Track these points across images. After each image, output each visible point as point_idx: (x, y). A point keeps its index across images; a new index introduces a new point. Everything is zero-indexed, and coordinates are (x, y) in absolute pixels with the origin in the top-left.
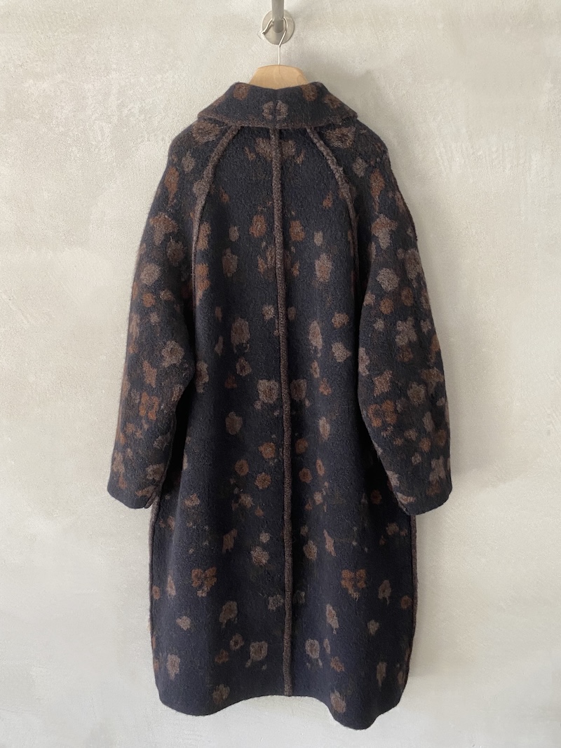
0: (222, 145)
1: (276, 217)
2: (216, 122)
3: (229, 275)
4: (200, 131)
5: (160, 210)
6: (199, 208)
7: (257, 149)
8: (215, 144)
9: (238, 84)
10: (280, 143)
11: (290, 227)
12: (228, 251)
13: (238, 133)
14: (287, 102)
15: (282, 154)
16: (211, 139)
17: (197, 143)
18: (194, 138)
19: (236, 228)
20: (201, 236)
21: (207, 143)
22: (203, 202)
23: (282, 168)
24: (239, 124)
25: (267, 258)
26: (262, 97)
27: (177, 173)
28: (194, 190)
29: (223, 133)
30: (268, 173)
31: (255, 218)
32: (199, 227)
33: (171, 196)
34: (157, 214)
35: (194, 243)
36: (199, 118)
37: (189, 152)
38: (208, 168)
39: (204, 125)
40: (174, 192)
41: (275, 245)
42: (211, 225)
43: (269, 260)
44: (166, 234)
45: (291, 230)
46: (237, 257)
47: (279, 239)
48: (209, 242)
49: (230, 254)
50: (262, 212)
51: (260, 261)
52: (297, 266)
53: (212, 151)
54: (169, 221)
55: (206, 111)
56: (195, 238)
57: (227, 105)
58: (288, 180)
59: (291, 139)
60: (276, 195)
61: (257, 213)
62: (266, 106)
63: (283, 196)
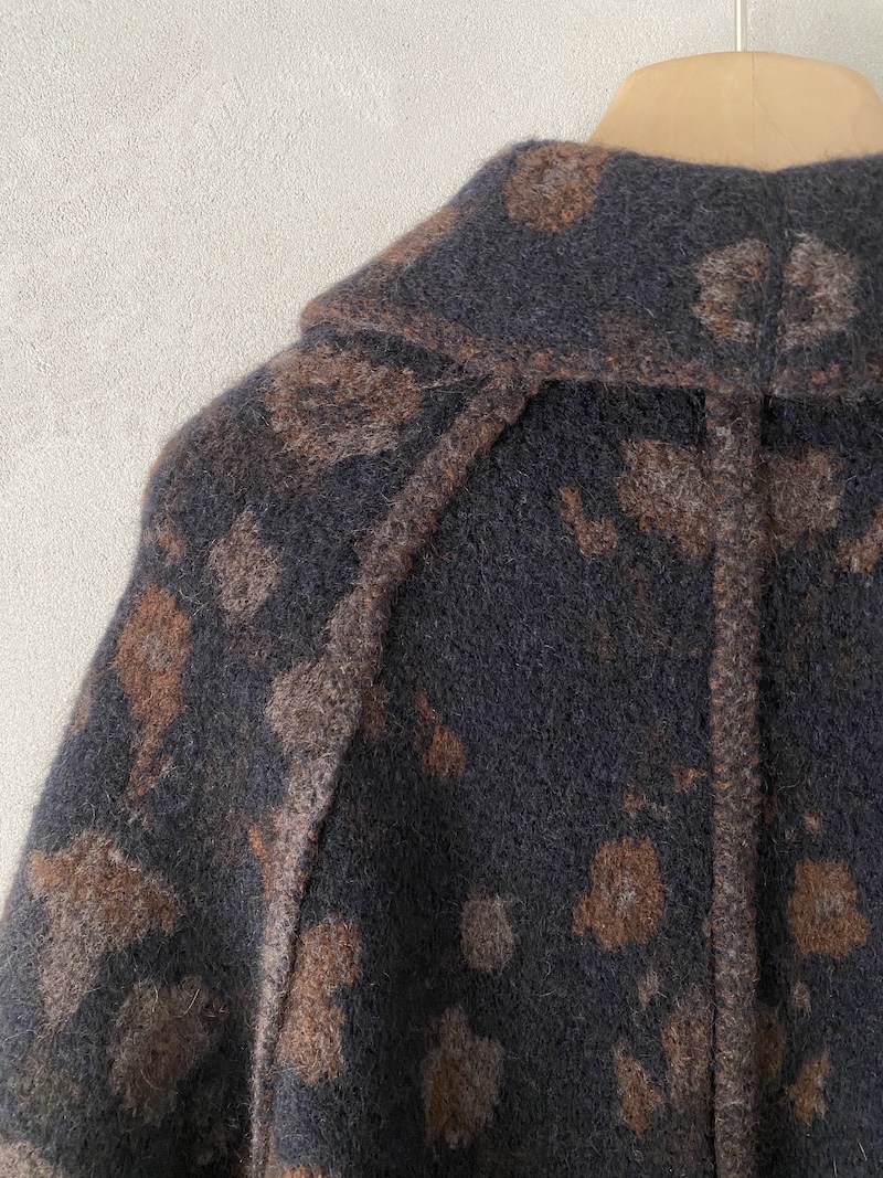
0: (435, 481)
1: (726, 858)
2: (398, 353)
3: (453, 1139)
4: (312, 403)
5: (83, 819)
6: (295, 825)
7: (627, 498)
8: (392, 471)
9: (530, 146)
10: (763, 469)
11: (792, 889)
12: (454, 1021)
13: (526, 414)
14: (848, 240)
15: (769, 524)
16: (372, 446)
17: (293, 465)
18: (278, 440)
19: (498, 904)
20: (304, 989)
21: (349, 468)
22: (323, 800)
23: (766, 600)
24: (537, 368)
25: (664, 1059)
26: (687, 212)
27: (181, 623)
28: (273, 712)
29: (441, 414)
30: (688, 621)
31: (606, 854)
32: (295, 942)
33: (149, 741)
34: (65, 841)
35: (263, 1023)
36: (308, 331)
37: (247, 513)
38: (352, 600)
39: (337, 368)
40: (158, 723)
41: (712, 991)
42: (368, 926)
43: (678, 1062)
44: (108, 960)
45: (795, 902)
46: (497, 1050)
47: (735, 962)
48: (350, 1031)
49: (463, 1032)
50: (646, 822)
51: (630, 1073)
52: (817, 1073)
53: (375, 512)
54: (129, 880)
55: (353, 293)
56: (269, 995)
57: (472, 266)
58: (794, 660)
59: (824, 443)
60: (732, 740)
61: (617, 828)
62: (718, 264)
63: (766, 746)
